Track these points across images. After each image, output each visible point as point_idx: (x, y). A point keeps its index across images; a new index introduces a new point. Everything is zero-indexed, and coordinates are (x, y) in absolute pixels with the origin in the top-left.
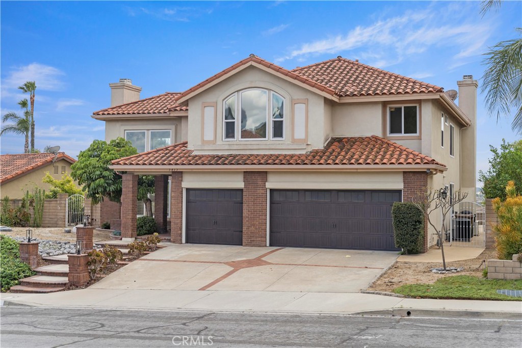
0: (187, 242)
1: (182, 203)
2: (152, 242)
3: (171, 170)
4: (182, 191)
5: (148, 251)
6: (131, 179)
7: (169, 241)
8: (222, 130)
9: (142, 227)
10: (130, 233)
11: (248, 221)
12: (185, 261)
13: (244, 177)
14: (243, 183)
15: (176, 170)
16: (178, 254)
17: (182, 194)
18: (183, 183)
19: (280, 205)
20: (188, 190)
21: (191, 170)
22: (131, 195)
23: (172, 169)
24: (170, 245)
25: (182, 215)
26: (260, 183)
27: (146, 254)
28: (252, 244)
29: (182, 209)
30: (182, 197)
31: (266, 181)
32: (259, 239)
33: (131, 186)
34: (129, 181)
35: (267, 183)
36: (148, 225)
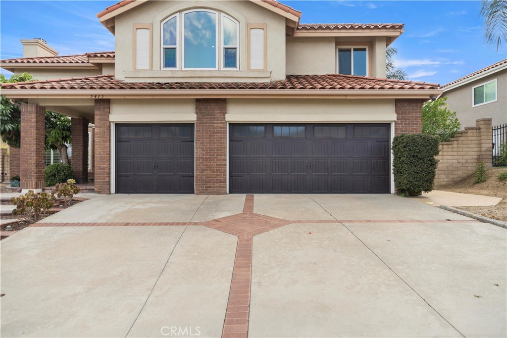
0: (117, 192)
1: (110, 142)
2: (65, 192)
3: (93, 97)
4: (110, 127)
5: (58, 206)
6: (34, 110)
7: (92, 191)
8: (159, 58)
9: (54, 175)
10: (34, 182)
11: (202, 163)
12: (127, 224)
13: (196, 108)
14: (195, 116)
15: (100, 97)
16: (111, 210)
17: (110, 130)
18: (110, 116)
19: (242, 143)
20: (118, 125)
21: (122, 97)
22: (34, 132)
23: (96, 96)
24: (94, 197)
25: (110, 157)
26: (217, 114)
27: (53, 213)
28: (207, 190)
29: (110, 149)
30: (110, 135)
31: (226, 113)
32: (218, 185)
33: (35, 120)
34: (31, 112)
35: (226, 115)
36: (62, 174)
